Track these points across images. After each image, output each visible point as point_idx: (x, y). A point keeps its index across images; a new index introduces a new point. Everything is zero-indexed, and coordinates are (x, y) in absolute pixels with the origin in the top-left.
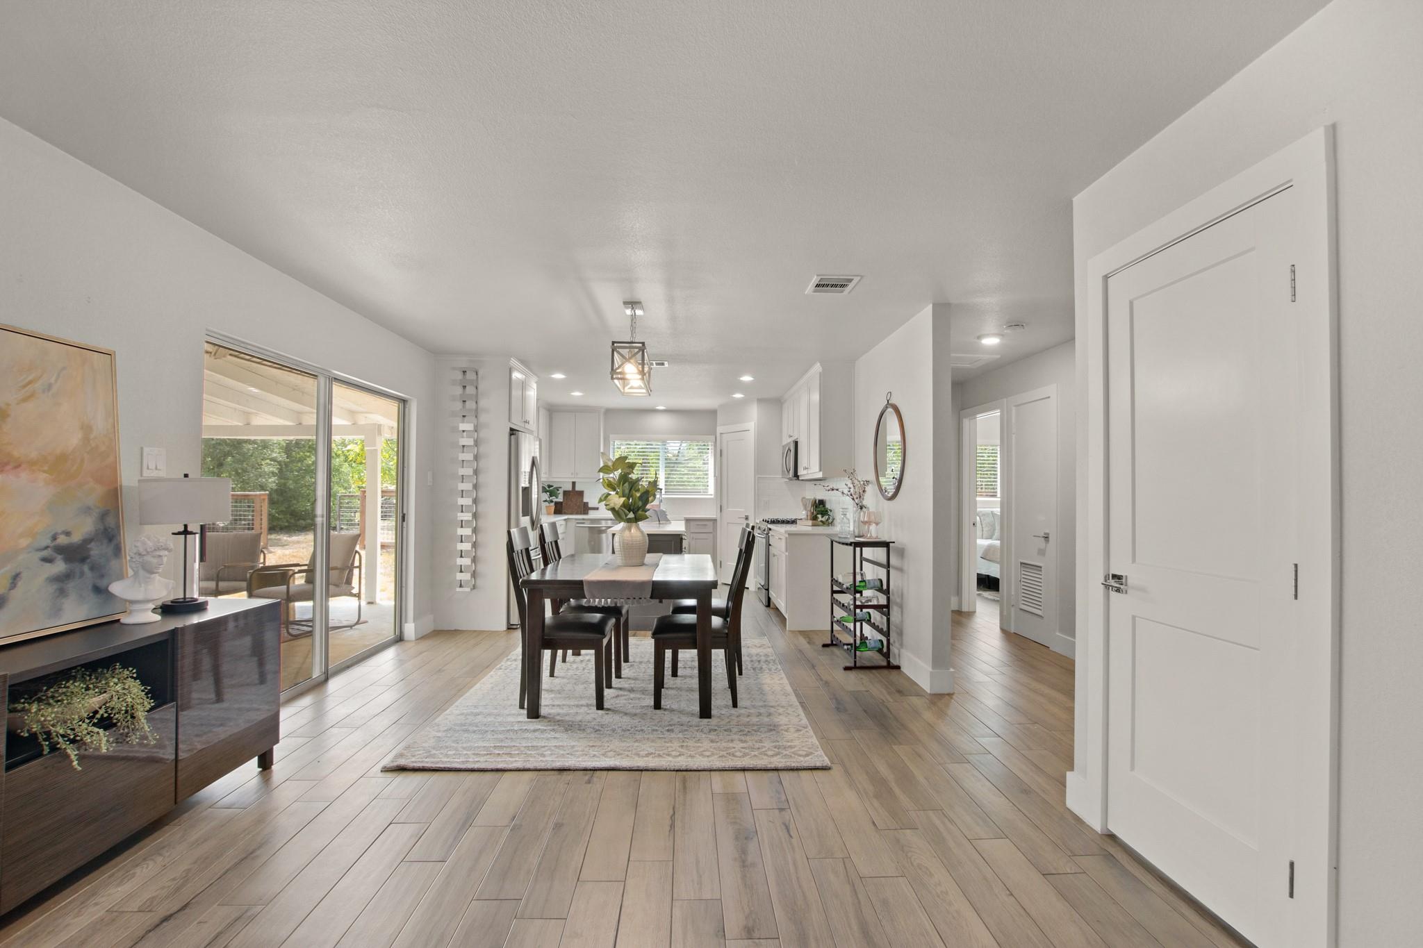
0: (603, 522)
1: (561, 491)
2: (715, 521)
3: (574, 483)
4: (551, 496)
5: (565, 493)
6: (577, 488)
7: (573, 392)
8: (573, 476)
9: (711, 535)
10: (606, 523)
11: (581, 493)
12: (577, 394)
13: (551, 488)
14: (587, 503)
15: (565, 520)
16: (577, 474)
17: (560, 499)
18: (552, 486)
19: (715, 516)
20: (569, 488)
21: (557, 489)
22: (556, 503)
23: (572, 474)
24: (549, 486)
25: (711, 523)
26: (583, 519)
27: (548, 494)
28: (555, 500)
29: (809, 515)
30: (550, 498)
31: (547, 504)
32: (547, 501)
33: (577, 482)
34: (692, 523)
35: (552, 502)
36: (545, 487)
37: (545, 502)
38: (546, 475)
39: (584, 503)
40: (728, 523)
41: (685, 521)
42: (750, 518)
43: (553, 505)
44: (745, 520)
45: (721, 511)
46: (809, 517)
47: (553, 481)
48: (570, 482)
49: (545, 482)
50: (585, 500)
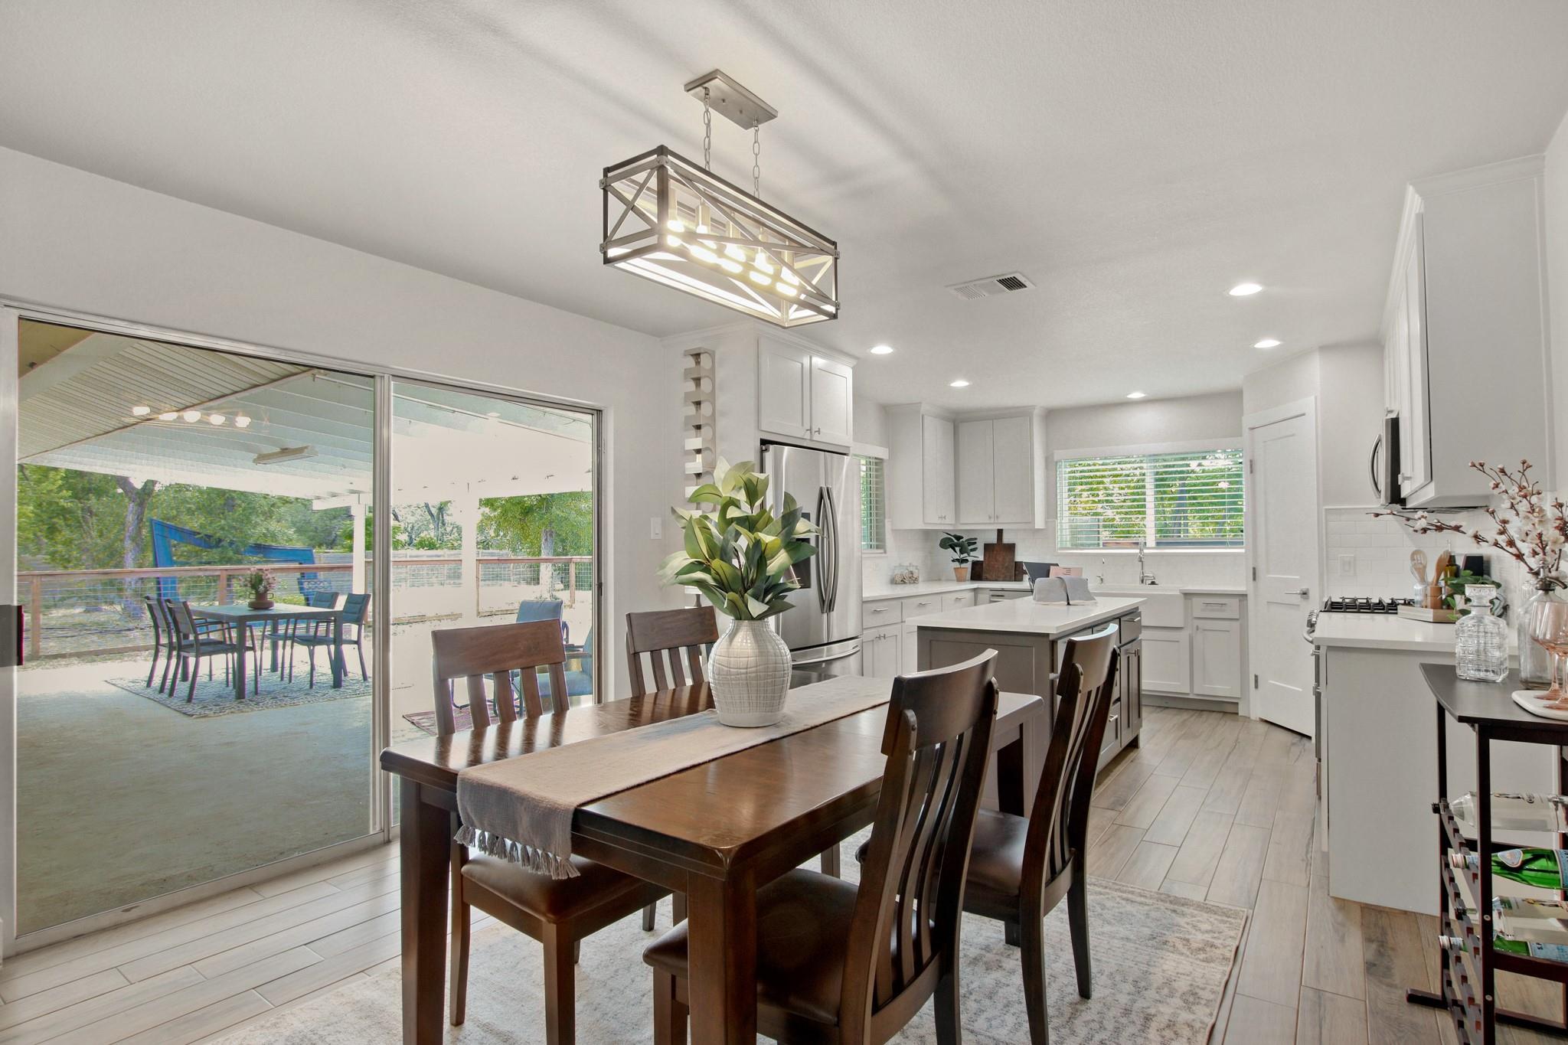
1: (980, 546)
2: (1243, 596)
3: (1000, 532)
4: (962, 552)
5: (988, 547)
6: (1006, 540)
7: (954, 381)
8: (992, 521)
9: (1236, 624)
11: (1011, 548)
12: (960, 384)
13: (961, 541)
14: (1021, 562)
15: (975, 590)
16: (997, 517)
17: (979, 555)
18: (962, 538)
19: (1245, 589)
20: (993, 539)
21: (972, 542)
22: (975, 564)
23: (990, 518)
24: (959, 538)
26: (1003, 590)
27: (957, 549)
28: (970, 559)
29: (1429, 594)
30: (962, 556)
31: (957, 564)
32: (958, 560)
33: (1002, 530)
34: (1195, 600)
35: (965, 561)
36: (950, 538)
37: (953, 561)
38: (948, 521)
39: (1016, 563)
40: (1268, 602)
41: (1182, 596)
42: (1311, 594)
43: (969, 565)
44: (1301, 597)
45: (1254, 579)
46: (1429, 599)
47: (961, 530)
48: (992, 530)
49: (950, 530)
50: (1018, 558)
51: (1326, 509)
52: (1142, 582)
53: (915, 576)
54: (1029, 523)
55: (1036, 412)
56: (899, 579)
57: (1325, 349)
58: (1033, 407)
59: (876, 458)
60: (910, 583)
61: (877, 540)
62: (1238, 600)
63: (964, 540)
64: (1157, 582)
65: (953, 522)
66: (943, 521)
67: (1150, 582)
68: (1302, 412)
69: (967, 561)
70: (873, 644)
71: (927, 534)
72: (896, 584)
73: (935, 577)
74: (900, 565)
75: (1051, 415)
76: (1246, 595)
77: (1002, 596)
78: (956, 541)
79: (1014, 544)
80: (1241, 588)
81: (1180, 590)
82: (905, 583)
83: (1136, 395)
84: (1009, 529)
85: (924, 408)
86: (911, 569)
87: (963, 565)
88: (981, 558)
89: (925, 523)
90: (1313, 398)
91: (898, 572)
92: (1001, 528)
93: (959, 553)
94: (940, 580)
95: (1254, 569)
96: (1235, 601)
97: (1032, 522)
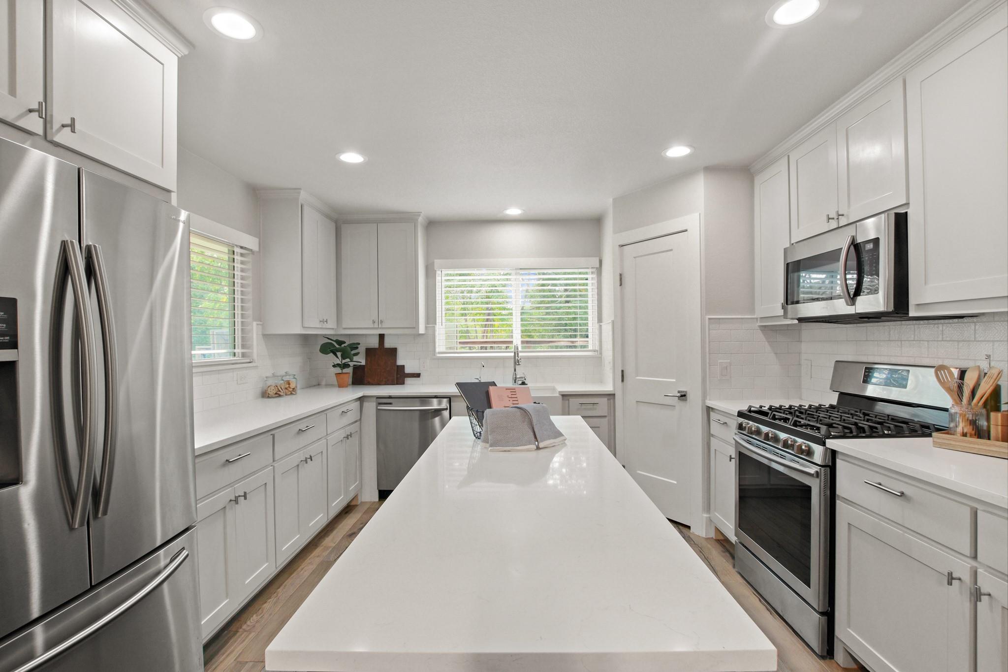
0: (435, 401)
1: (362, 350)
2: (611, 396)
3: (382, 337)
4: (343, 357)
5: (369, 352)
6: (388, 344)
8: (377, 325)
9: (605, 421)
10: (440, 403)
11: (393, 352)
13: (343, 345)
14: (403, 366)
15: (359, 397)
16: (382, 322)
17: (361, 360)
18: (344, 342)
19: (613, 390)
20: (374, 343)
21: (354, 346)
22: (357, 369)
23: (374, 322)
24: (340, 343)
25: (605, 400)
27: (339, 354)
28: (352, 364)
29: (1000, 423)
30: (344, 361)
31: (338, 370)
32: (338, 365)
33: (384, 335)
34: (572, 400)
35: (346, 366)
36: (331, 343)
37: (334, 366)
38: (329, 325)
39: (398, 366)
40: (637, 401)
41: (561, 397)
42: (690, 396)
43: (350, 370)
44: (679, 399)
45: (623, 381)
46: (1000, 428)
47: (341, 335)
48: (373, 335)
49: (331, 335)
50: (400, 362)
51: (709, 319)
52: (515, 382)
53: (293, 386)
54: (414, 328)
55: (420, 219)
56: (271, 392)
57: (711, 170)
58: (418, 214)
59: (242, 247)
60: (286, 395)
61: (243, 347)
62: (606, 399)
63: (345, 345)
64: (526, 383)
65: (335, 327)
66: (325, 325)
67: (520, 382)
68: (684, 229)
69: (348, 366)
70: (225, 513)
71: (306, 339)
72: (268, 397)
73: (315, 383)
74: (274, 376)
75: (432, 224)
76: (614, 395)
77: (390, 404)
78: (337, 346)
79: (396, 349)
80: (608, 388)
81: (559, 392)
82: (280, 396)
83: (514, 212)
84: (390, 334)
85: (303, 196)
86: (287, 378)
87: (345, 370)
88: (363, 363)
89: (304, 327)
90: (697, 215)
91: (270, 382)
92: (382, 333)
93: (340, 358)
94: (319, 385)
95: (623, 371)
96: (604, 400)
97: (416, 327)
